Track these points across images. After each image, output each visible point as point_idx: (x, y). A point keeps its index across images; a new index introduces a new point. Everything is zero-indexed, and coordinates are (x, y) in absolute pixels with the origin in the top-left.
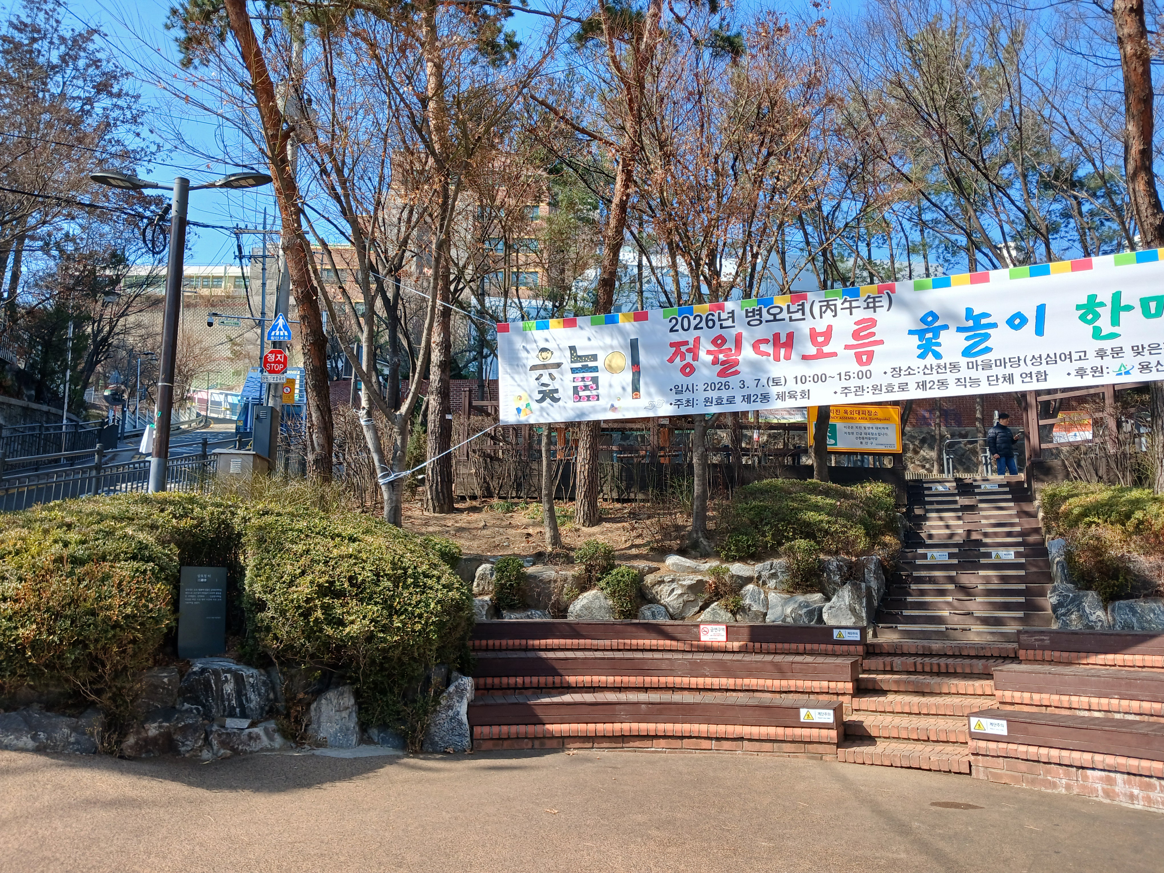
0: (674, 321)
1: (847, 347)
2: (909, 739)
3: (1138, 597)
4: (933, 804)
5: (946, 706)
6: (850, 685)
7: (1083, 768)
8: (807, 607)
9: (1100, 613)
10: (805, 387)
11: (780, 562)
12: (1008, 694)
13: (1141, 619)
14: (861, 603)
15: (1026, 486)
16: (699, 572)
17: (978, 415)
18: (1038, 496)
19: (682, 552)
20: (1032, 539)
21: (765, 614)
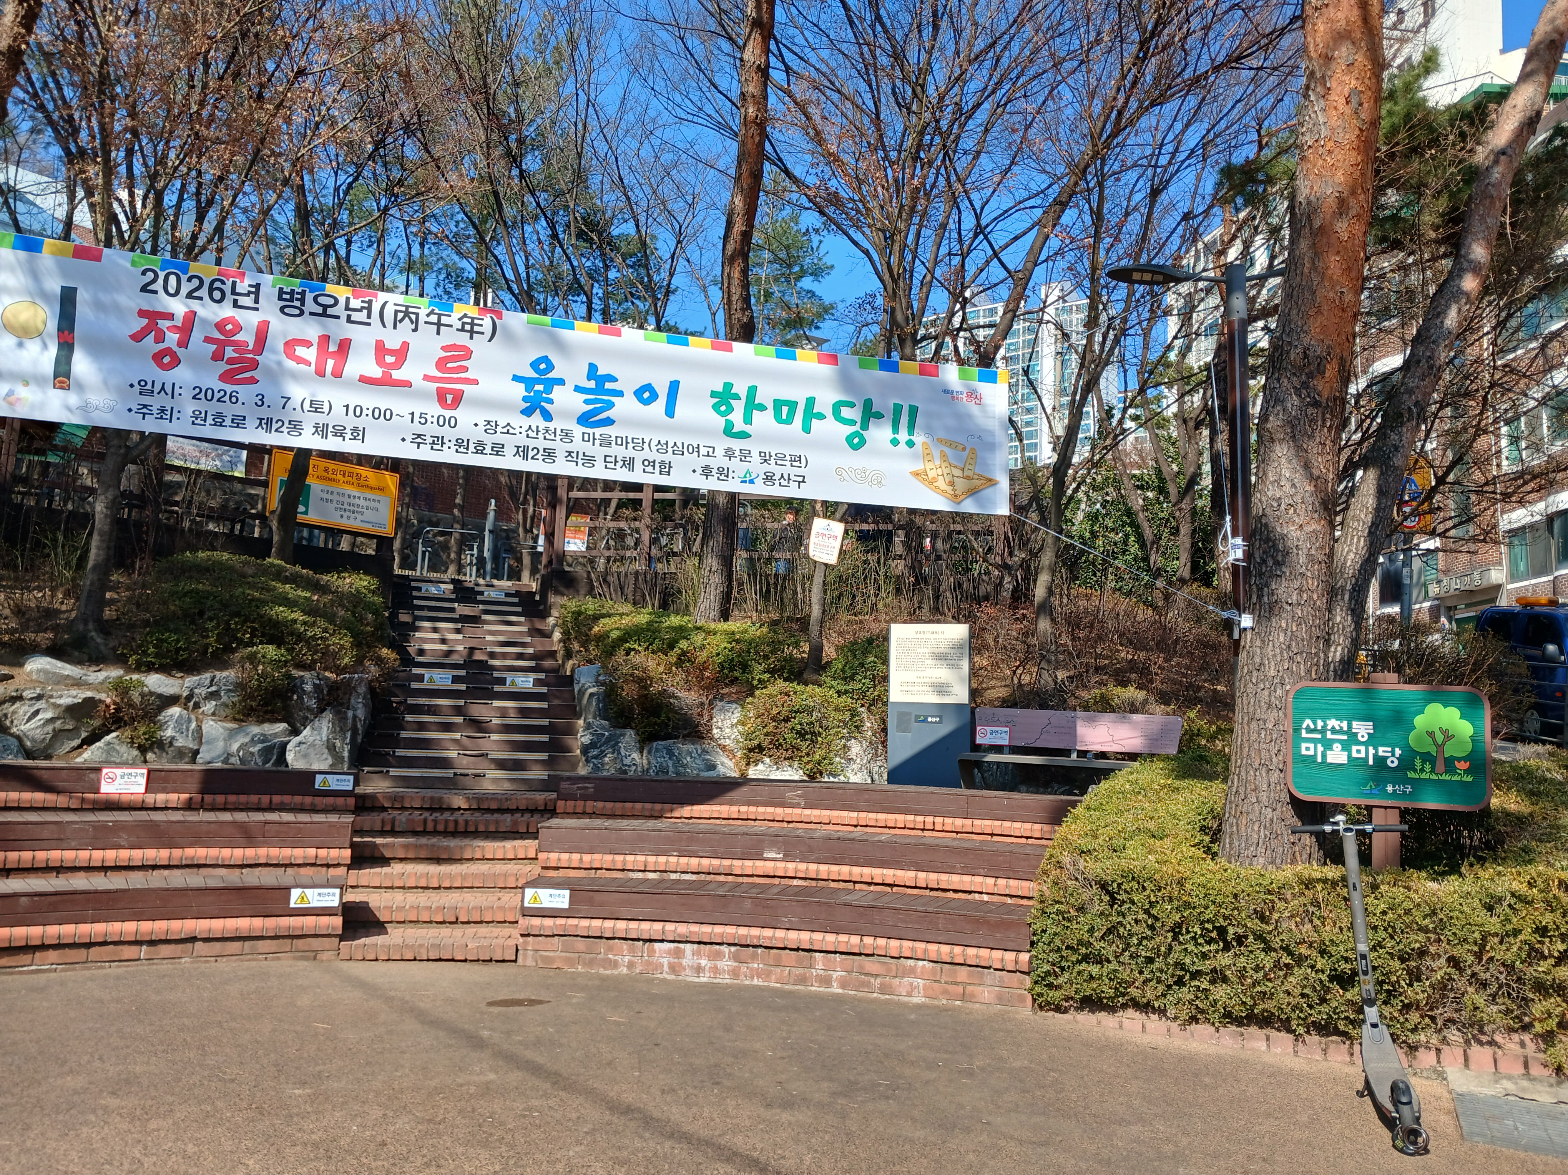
0: (151, 275)
1: (427, 378)
2: (431, 922)
3: (677, 737)
4: (491, 1004)
5: (475, 876)
6: (348, 852)
7: (650, 941)
8: (263, 742)
9: (635, 755)
10: (360, 423)
11: (229, 675)
12: (553, 856)
13: (678, 762)
14: (345, 738)
15: (537, 598)
16: (88, 685)
17: (458, 501)
18: (555, 613)
19: (55, 651)
20: (548, 663)
21: (196, 752)
